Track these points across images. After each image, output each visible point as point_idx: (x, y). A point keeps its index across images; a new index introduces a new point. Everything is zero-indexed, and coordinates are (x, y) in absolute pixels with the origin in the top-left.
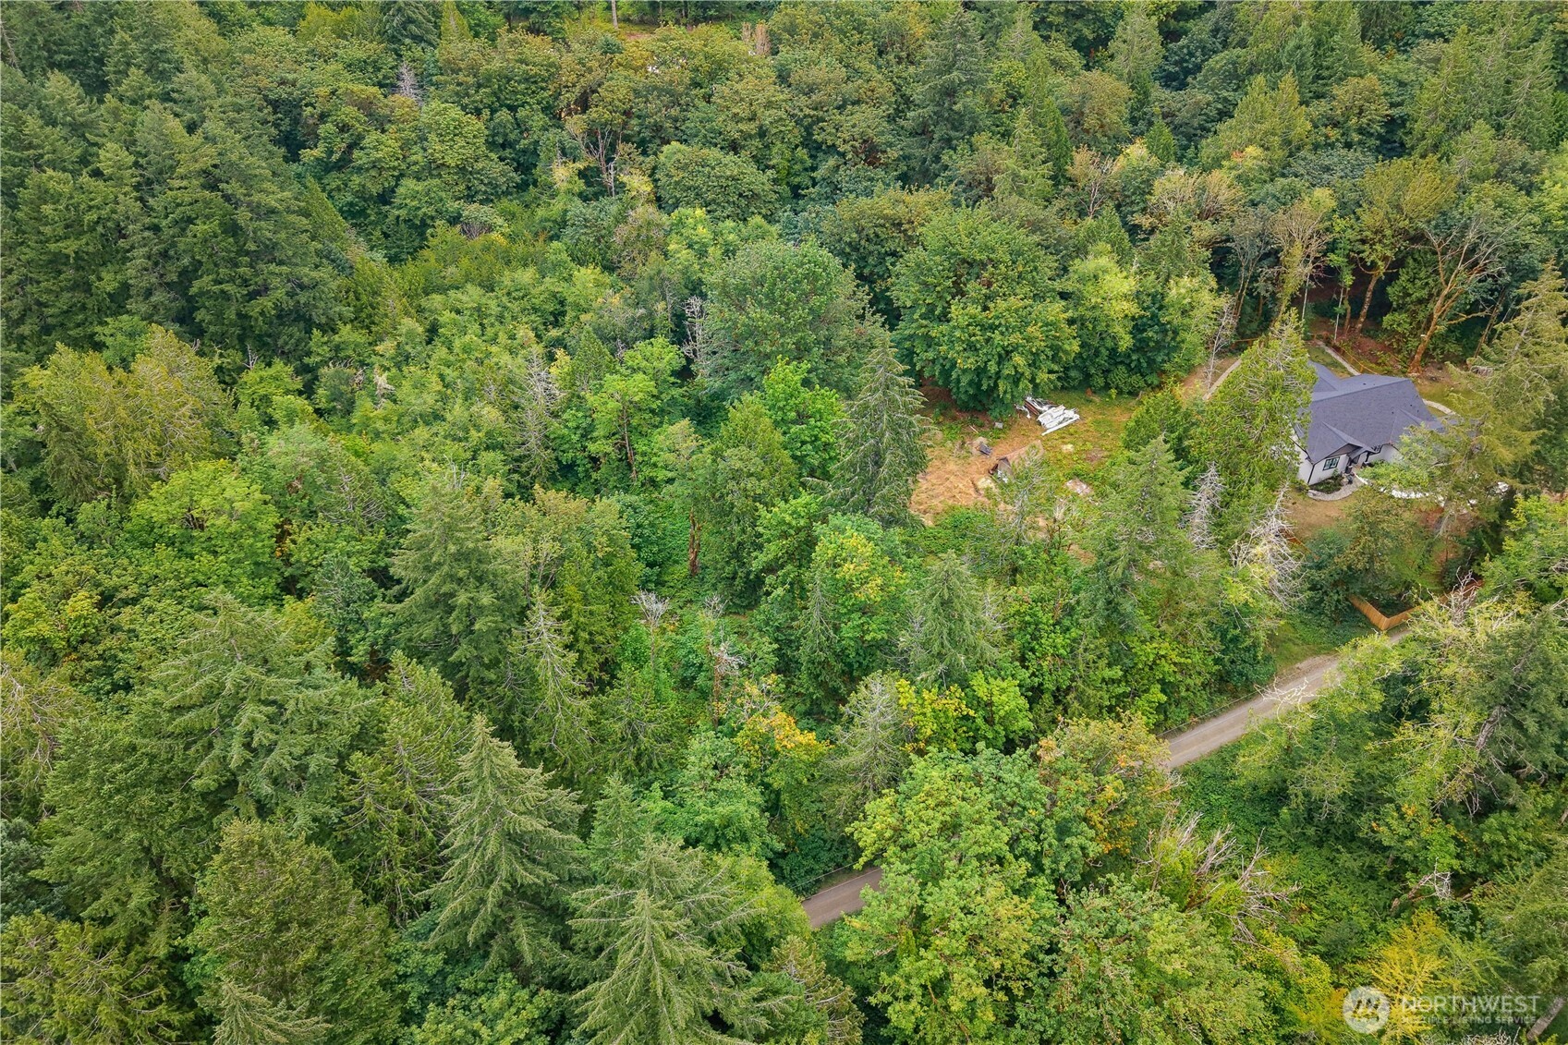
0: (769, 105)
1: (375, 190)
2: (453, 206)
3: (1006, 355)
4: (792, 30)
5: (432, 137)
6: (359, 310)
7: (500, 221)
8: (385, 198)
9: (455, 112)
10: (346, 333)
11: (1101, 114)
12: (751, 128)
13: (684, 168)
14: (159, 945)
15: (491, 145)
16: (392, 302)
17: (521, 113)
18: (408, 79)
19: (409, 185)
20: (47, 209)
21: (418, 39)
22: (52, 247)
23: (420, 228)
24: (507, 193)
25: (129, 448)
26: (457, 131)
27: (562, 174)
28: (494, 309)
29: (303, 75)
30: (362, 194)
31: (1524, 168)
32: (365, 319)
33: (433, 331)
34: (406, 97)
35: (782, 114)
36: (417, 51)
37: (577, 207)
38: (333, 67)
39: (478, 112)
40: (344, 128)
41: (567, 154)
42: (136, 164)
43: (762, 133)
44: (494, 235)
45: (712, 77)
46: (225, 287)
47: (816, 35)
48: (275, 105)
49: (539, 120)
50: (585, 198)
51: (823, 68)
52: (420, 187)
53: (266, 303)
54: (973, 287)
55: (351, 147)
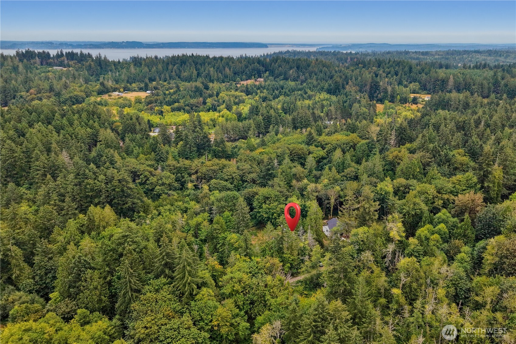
0: (234, 173)
1: (150, 188)
2: (166, 191)
3: (273, 215)
4: (241, 160)
5: (164, 178)
6: (144, 210)
7: (176, 194)
8: (152, 190)
9: (169, 174)
10: (142, 214)
11: (300, 175)
12: (230, 177)
13: (215, 184)
14: (109, 278)
15: (176, 181)
16: (152, 208)
17: (183, 174)
18: (160, 168)
19: (158, 187)
20: (88, 186)
21: (162, 161)
22: (87, 194)
23: (159, 196)
24: (178, 190)
25: (101, 223)
26: (169, 177)
27: (190, 185)
28: (173, 209)
29: (138, 167)
30: (148, 189)
31: (375, 183)
32: (146, 211)
33: (159, 214)
34: (159, 171)
35: (237, 174)
36: (162, 163)
37: (193, 192)
38: (145, 165)
39: (174, 174)
40: (145, 176)
41: (192, 181)
42: (106, 179)
43: (233, 178)
44: (175, 197)
45: (223, 168)
46: (120, 202)
47: (245, 161)
48: (132, 172)
49: (186, 176)
50: (194, 190)
51: (247, 166)
52: (160, 188)
53: (127, 206)
54: (268, 202)
55: (146, 180)
